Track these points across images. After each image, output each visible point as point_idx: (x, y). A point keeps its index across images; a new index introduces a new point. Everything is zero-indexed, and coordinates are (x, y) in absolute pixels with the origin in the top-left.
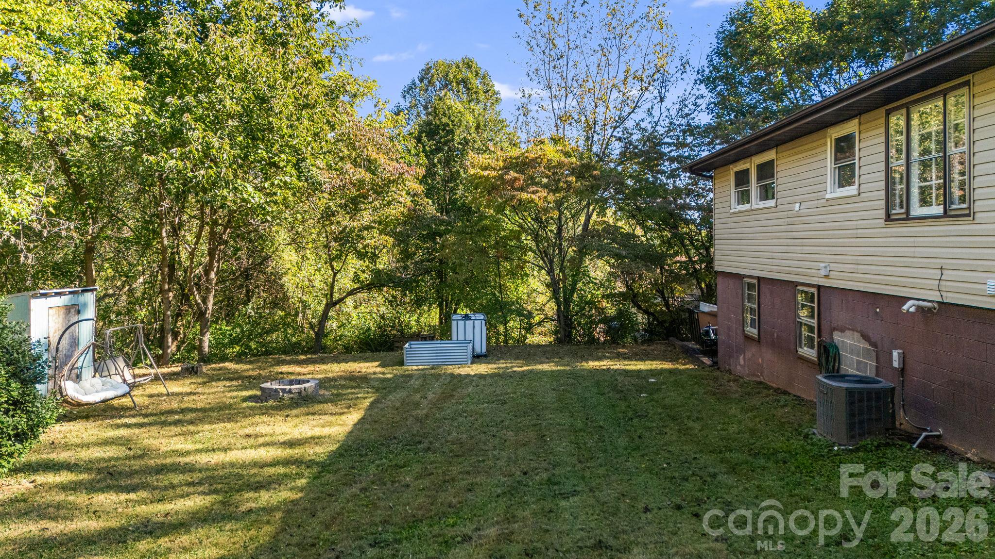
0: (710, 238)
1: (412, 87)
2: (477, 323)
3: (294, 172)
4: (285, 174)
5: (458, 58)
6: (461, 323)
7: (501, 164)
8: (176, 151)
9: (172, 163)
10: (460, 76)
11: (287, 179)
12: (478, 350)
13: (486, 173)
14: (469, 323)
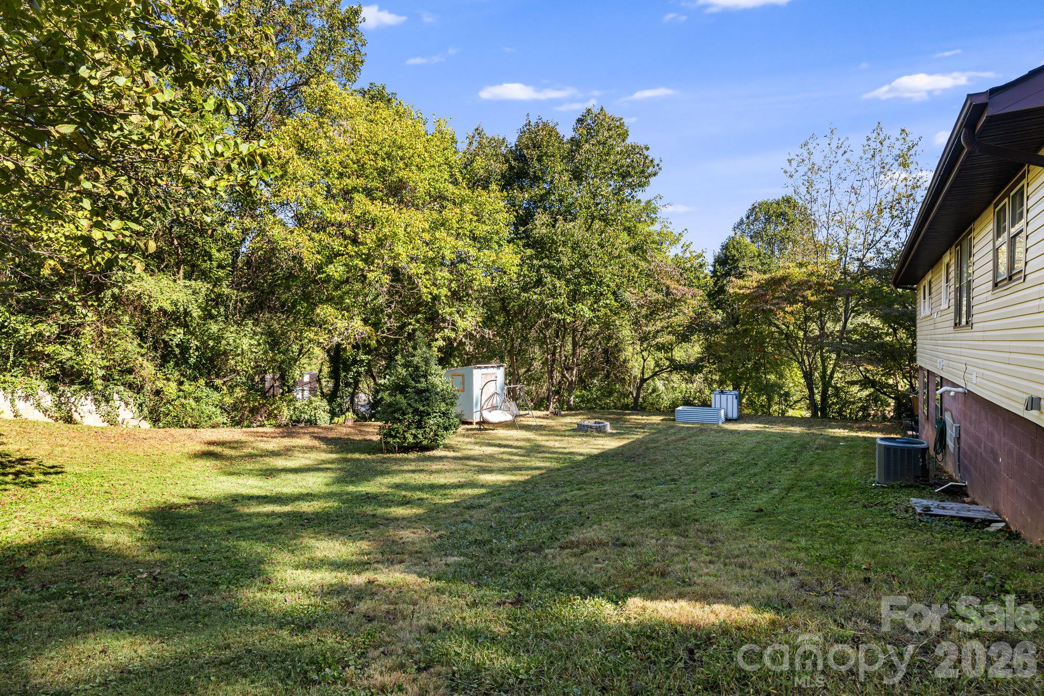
0: (914, 344)
1: (741, 222)
2: (730, 397)
3: (612, 297)
4: (607, 298)
5: (779, 197)
6: (718, 396)
7: (755, 284)
8: (538, 290)
9: (535, 297)
10: (779, 211)
11: (608, 302)
12: (730, 416)
13: (741, 292)
14: (724, 396)
